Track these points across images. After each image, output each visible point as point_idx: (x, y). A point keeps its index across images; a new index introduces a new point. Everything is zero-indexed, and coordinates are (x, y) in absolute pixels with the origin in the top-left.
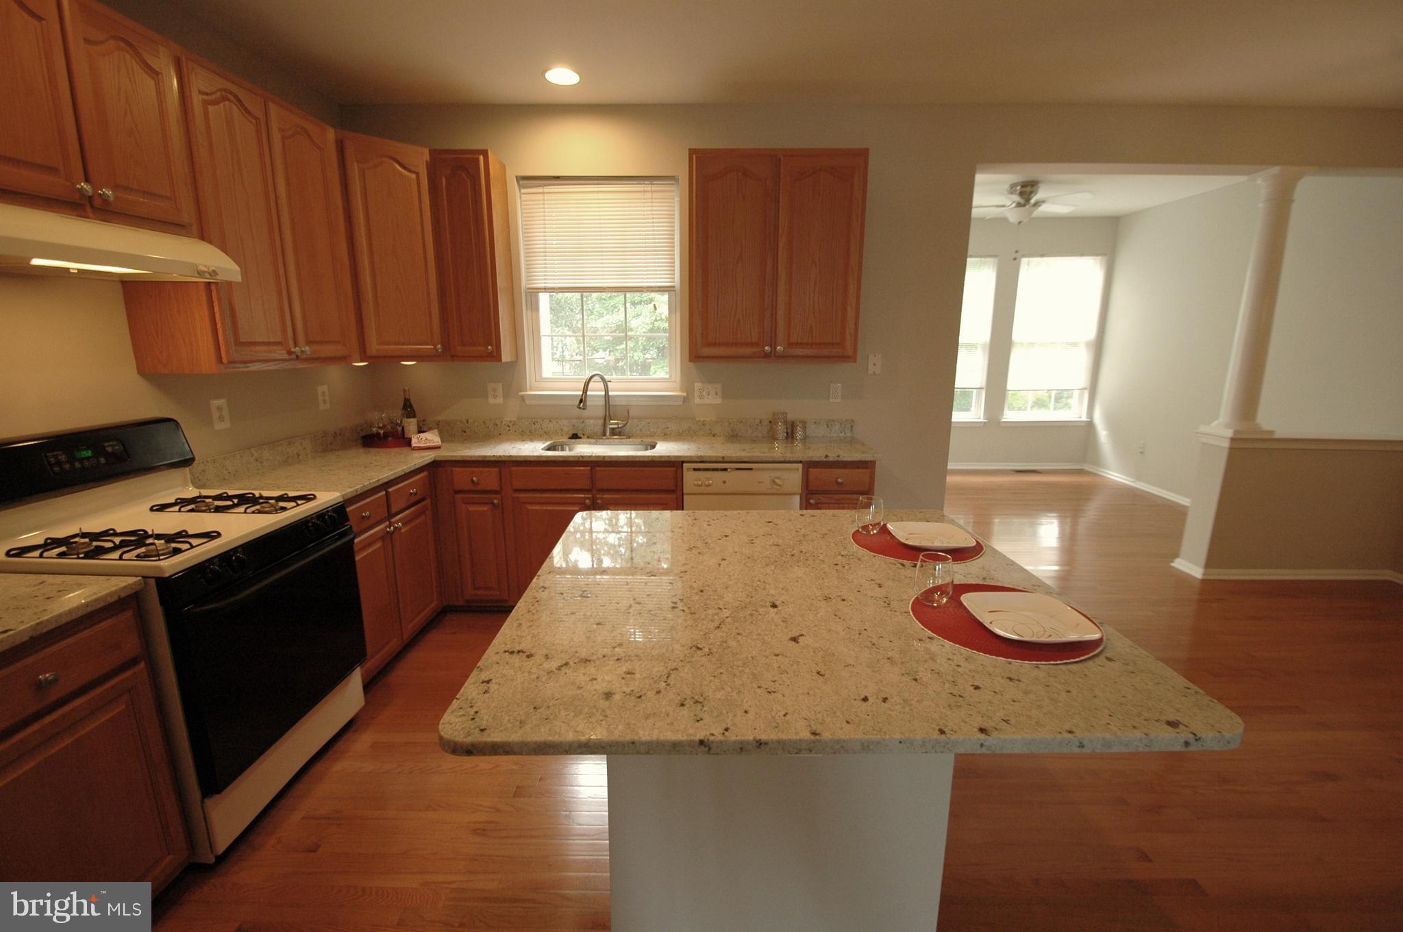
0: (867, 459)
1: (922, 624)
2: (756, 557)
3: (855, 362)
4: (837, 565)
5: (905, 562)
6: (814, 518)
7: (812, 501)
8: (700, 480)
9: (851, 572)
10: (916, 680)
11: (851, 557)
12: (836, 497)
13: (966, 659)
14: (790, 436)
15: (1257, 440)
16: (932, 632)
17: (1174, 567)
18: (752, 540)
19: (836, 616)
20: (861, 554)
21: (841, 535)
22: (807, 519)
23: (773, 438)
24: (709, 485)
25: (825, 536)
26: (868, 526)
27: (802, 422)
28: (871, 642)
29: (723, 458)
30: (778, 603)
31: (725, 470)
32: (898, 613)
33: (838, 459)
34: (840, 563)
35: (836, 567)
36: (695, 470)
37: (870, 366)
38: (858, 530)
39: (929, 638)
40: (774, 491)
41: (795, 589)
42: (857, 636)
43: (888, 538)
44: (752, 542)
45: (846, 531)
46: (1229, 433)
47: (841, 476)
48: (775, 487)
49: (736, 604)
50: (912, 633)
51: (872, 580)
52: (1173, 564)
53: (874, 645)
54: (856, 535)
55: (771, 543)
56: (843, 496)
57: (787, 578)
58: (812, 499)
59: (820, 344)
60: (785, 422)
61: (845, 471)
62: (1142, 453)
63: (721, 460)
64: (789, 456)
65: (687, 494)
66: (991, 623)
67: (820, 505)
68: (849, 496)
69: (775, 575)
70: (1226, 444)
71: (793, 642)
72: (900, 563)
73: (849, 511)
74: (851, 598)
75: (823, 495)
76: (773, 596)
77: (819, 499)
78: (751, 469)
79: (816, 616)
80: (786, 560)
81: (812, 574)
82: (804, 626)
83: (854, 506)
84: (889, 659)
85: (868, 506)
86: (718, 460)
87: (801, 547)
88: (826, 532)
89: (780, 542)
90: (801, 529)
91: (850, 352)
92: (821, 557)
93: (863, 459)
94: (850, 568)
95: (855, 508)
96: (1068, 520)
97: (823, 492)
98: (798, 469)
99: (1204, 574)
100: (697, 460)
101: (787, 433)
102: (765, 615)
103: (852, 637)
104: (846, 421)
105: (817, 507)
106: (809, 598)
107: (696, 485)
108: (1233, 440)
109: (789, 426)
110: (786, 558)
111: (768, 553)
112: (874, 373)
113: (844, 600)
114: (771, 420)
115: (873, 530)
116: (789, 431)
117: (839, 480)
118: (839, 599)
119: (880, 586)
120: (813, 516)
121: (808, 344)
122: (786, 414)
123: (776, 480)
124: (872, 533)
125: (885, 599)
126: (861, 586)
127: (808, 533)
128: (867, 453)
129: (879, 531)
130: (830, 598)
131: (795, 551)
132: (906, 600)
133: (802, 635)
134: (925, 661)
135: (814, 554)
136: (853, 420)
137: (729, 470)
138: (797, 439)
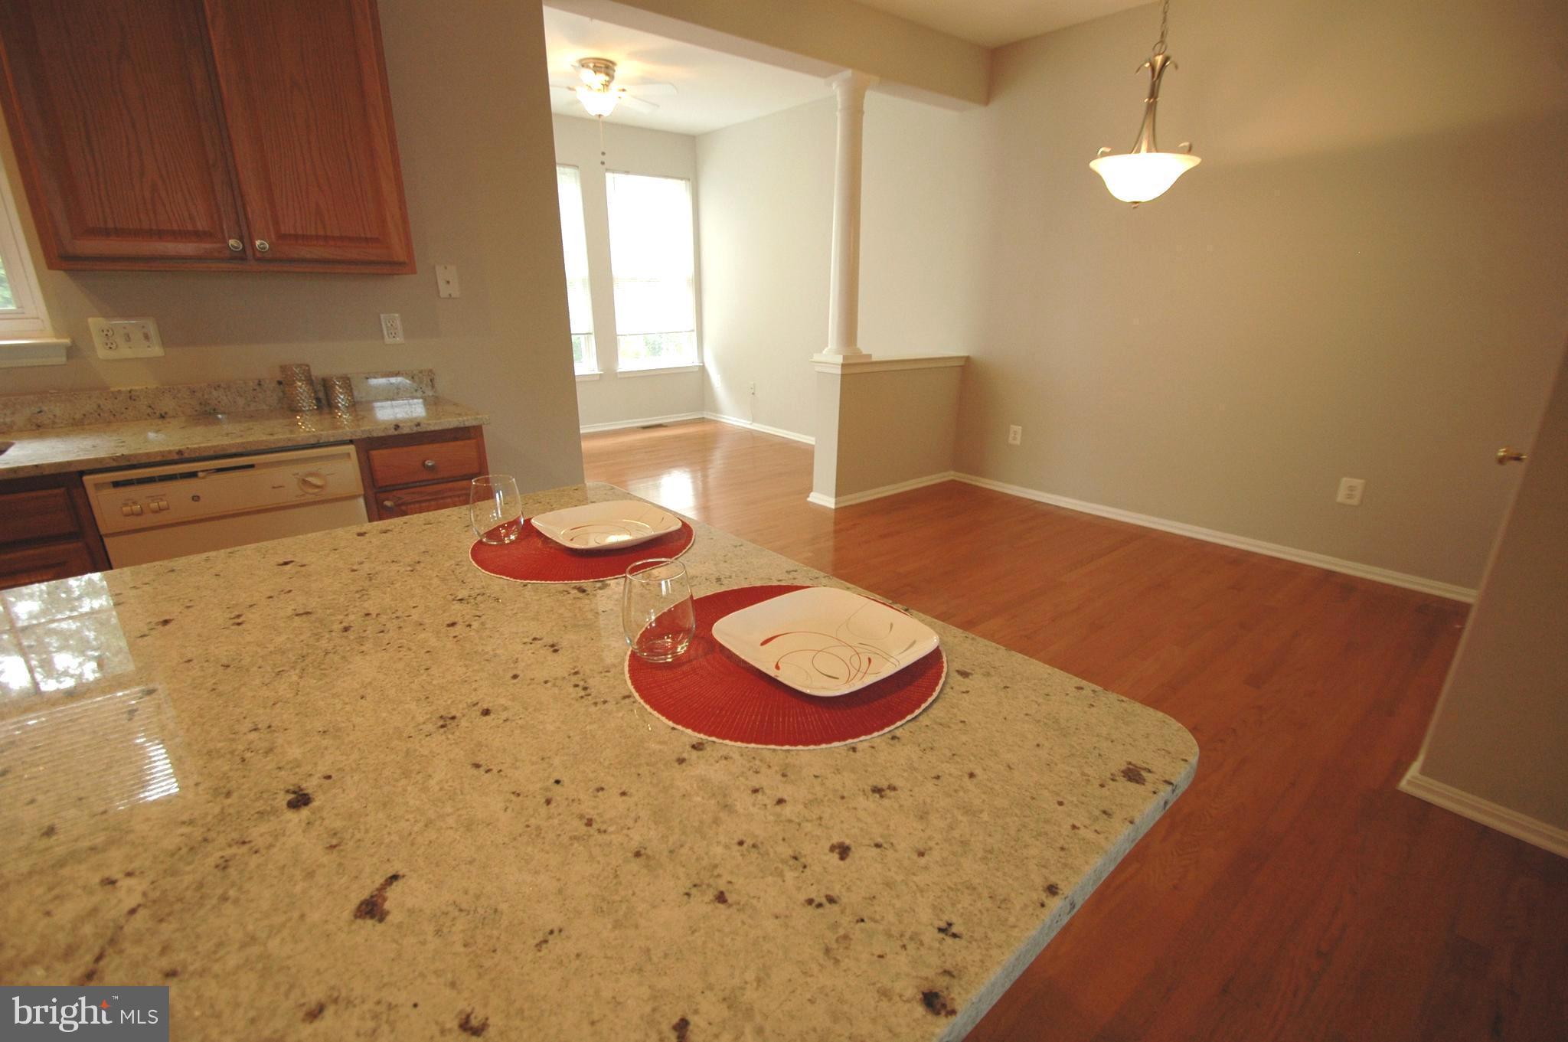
0: (467, 424)
1: (669, 718)
2: (247, 660)
3: (414, 272)
4: (453, 624)
5: (584, 583)
6: (388, 535)
7: (388, 503)
8: (135, 503)
9: (487, 633)
10: (721, 898)
11: (480, 598)
12: (430, 489)
13: (784, 775)
14: (325, 402)
15: (863, 364)
16: (694, 730)
17: (811, 502)
18: (239, 616)
19: (477, 766)
20: (497, 588)
21: (450, 558)
22: (373, 540)
23: (292, 409)
24: (160, 510)
25: (418, 568)
26: (497, 529)
27: (342, 378)
28: (581, 817)
29: (180, 452)
30: (310, 786)
31: (193, 475)
32: (610, 706)
33: (419, 429)
34: (459, 619)
35: (453, 631)
36: (116, 484)
37: (442, 285)
38: (480, 542)
39: (693, 747)
40: (310, 498)
41: (357, 720)
42: (543, 810)
43: (540, 544)
44: (238, 621)
45: (459, 548)
46: (839, 360)
47: (431, 456)
48: (310, 490)
49: (170, 842)
50: (658, 747)
51: (535, 639)
52: (809, 499)
53: (589, 823)
54: (479, 552)
55: (289, 611)
56: (443, 486)
57: (334, 696)
58: (388, 499)
59: (342, 238)
60: (309, 381)
61: (436, 447)
62: (753, 394)
63: (176, 457)
64: (327, 434)
65: (107, 535)
66: (777, 667)
67: (403, 508)
68: (450, 485)
69: (300, 698)
70: (839, 371)
71: (370, 922)
72: (575, 588)
73: (456, 509)
74: (503, 701)
75: (403, 491)
76: (298, 764)
77: (400, 498)
78: (252, 466)
79: (425, 789)
80: (330, 646)
81: (400, 665)
82: (395, 838)
83: (464, 499)
84: (638, 854)
85: (488, 495)
86: (170, 458)
87: (366, 605)
88: (417, 559)
89: (313, 603)
90: (361, 563)
91: (400, 254)
92: (415, 617)
93: (462, 426)
94: (483, 624)
95: (466, 502)
96: (699, 474)
97: (405, 486)
98: (349, 455)
99: (836, 504)
100: (115, 464)
101: (318, 400)
102: (270, 846)
103: (533, 821)
104: (421, 372)
105: (400, 511)
106: (399, 738)
107: (127, 515)
108: (843, 366)
109: (320, 387)
110: (330, 640)
111: (283, 638)
112: (450, 295)
113: (486, 712)
114: (279, 379)
115: (507, 535)
116: (321, 395)
117: (429, 463)
118: (475, 713)
119: (555, 649)
120: (386, 532)
121: (318, 237)
122: (307, 366)
123: (309, 479)
124: (506, 542)
125: (574, 679)
126: (516, 661)
127: (379, 568)
128: (466, 415)
129: (520, 534)
130: (453, 718)
131: (352, 617)
132: (614, 666)
133: (395, 878)
134: (716, 821)
135: (399, 614)
136: (431, 371)
137: (200, 474)
138: (338, 408)
